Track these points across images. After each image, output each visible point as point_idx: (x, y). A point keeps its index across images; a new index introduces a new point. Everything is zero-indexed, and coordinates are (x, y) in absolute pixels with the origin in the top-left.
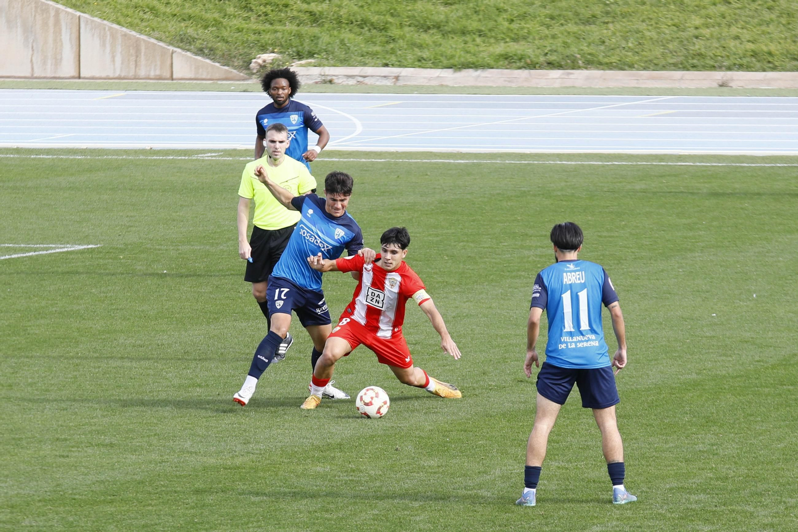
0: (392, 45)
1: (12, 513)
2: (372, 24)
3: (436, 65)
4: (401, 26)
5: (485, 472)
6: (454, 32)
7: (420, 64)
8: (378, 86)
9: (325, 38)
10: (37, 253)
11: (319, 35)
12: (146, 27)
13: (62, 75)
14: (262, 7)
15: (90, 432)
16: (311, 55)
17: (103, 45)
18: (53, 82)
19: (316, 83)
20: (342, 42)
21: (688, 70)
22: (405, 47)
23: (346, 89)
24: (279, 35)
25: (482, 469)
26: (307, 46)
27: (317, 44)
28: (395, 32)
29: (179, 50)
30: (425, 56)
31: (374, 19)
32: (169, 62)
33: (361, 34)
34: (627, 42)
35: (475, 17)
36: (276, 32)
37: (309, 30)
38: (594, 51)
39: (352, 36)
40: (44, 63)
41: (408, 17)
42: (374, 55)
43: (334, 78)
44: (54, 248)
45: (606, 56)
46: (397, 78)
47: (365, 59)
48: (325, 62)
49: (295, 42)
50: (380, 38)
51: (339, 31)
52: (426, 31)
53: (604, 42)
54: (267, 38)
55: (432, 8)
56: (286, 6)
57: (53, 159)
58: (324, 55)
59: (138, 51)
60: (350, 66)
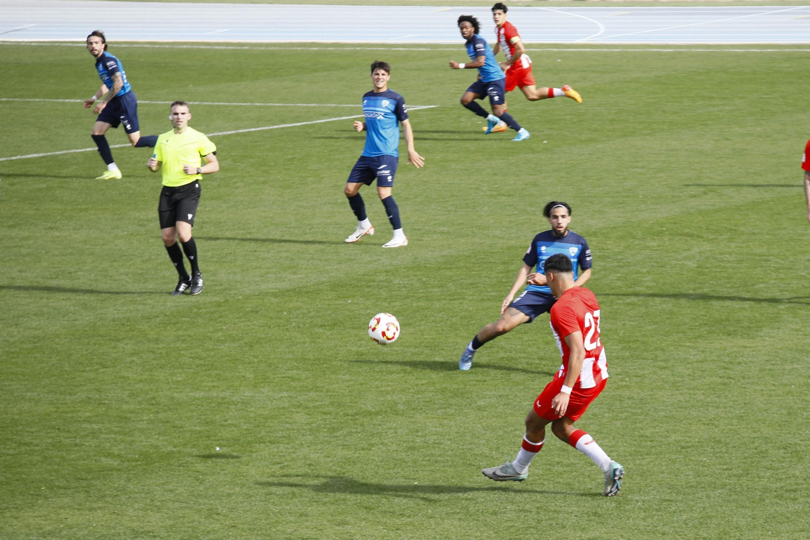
1: (387, 275)
5: (688, 250)
8: (613, 2)
15: (435, 225)
23: (594, 4)
25: (686, 248)
57: (406, 51)
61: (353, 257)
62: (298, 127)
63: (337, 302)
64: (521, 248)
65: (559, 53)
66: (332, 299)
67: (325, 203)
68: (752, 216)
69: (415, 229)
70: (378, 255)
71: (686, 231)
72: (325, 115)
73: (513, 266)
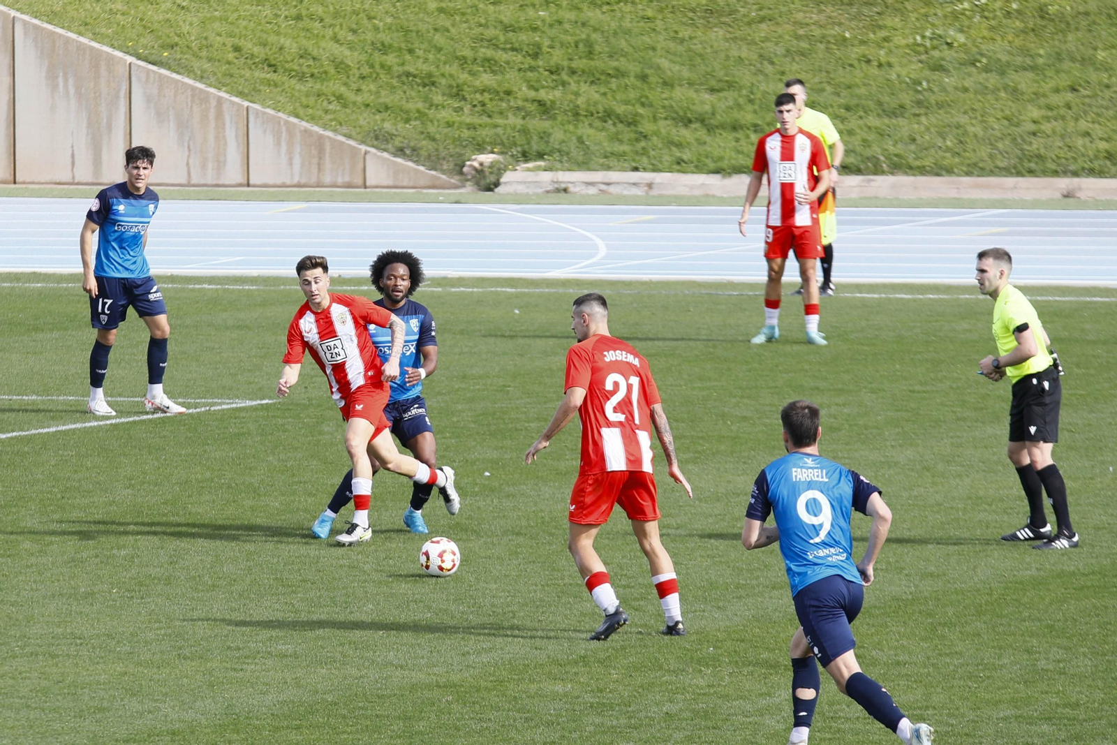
0: (643, 144)
2: (618, 117)
3: (700, 168)
4: (655, 119)
6: (722, 126)
7: (678, 168)
8: (624, 196)
9: (558, 135)
10: (198, 410)
11: (551, 131)
12: (331, 120)
13: (227, 183)
14: (478, 96)
16: (540, 156)
17: (278, 144)
18: (215, 191)
19: (548, 192)
20: (580, 140)
21: (1023, 176)
22: (660, 145)
23: (585, 200)
24: (500, 131)
26: (535, 146)
27: (547, 142)
28: (647, 127)
29: (373, 150)
30: (685, 157)
31: (621, 109)
32: (361, 166)
33: (603, 129)
34: (944, 139)
35: (749, 107)
36: (496, 126)
37: (537, 124)
38: (901, 152)
39: (591, 131)
40: (204, 167)
41: (664, 107)
42: (620, 156)
43: (570, 185)
44: (220, 404)
45: (917, 158)
46: (650, 186)
47: (610, 160)
48: (558, 165)
49: (520, 140)
50: (627, 133)
51: (576, 127)
52: (686, 126)
53: (914, 140)
54: (485, 133)
55: (694, 95)
56: (508, 93)
57: (216, 290)
58: (556, 155)
59: (321, 151)
60: (589, 169)
61: (105, 704)
64: (438, 686)
65: (517, 296)
67: (53, 596)
68: (894, 629)
69: (229, 648)
71: (765, 655)
72: (58, 418)
73: (421, 724)
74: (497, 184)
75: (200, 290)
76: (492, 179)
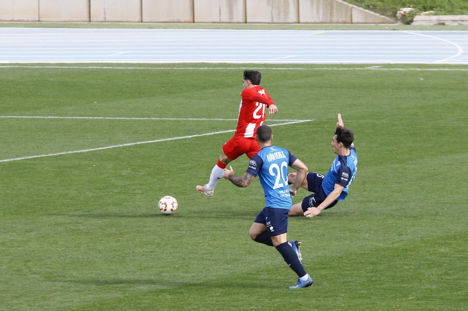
1: (268, 274)
10: (278, 124)
13: (289, 21)
16: (431, 8)
17: (312, 4)
18: (284, 25)
19: (435, 25)
23: (452, 28)
26: (429, 3)
27: (435, 2)
29: (355, 6)
32: (349, 14)
40: (279, 14)
43: (445, 22)
44: (288, 122)
47: (463, 10)
48: (440, 13)
57: (285, 70)
58: (439, 8)
59: (332, 7)
60: (454, 14)
61: (238, 257)
62: (189, 139)
63: (224, 299)
65: (422, 72)
66: (219, 296)
70: (261, 256)
72: (214, 129)
74: (412, 21)
75: (278, 70)
76: (410, 19)
